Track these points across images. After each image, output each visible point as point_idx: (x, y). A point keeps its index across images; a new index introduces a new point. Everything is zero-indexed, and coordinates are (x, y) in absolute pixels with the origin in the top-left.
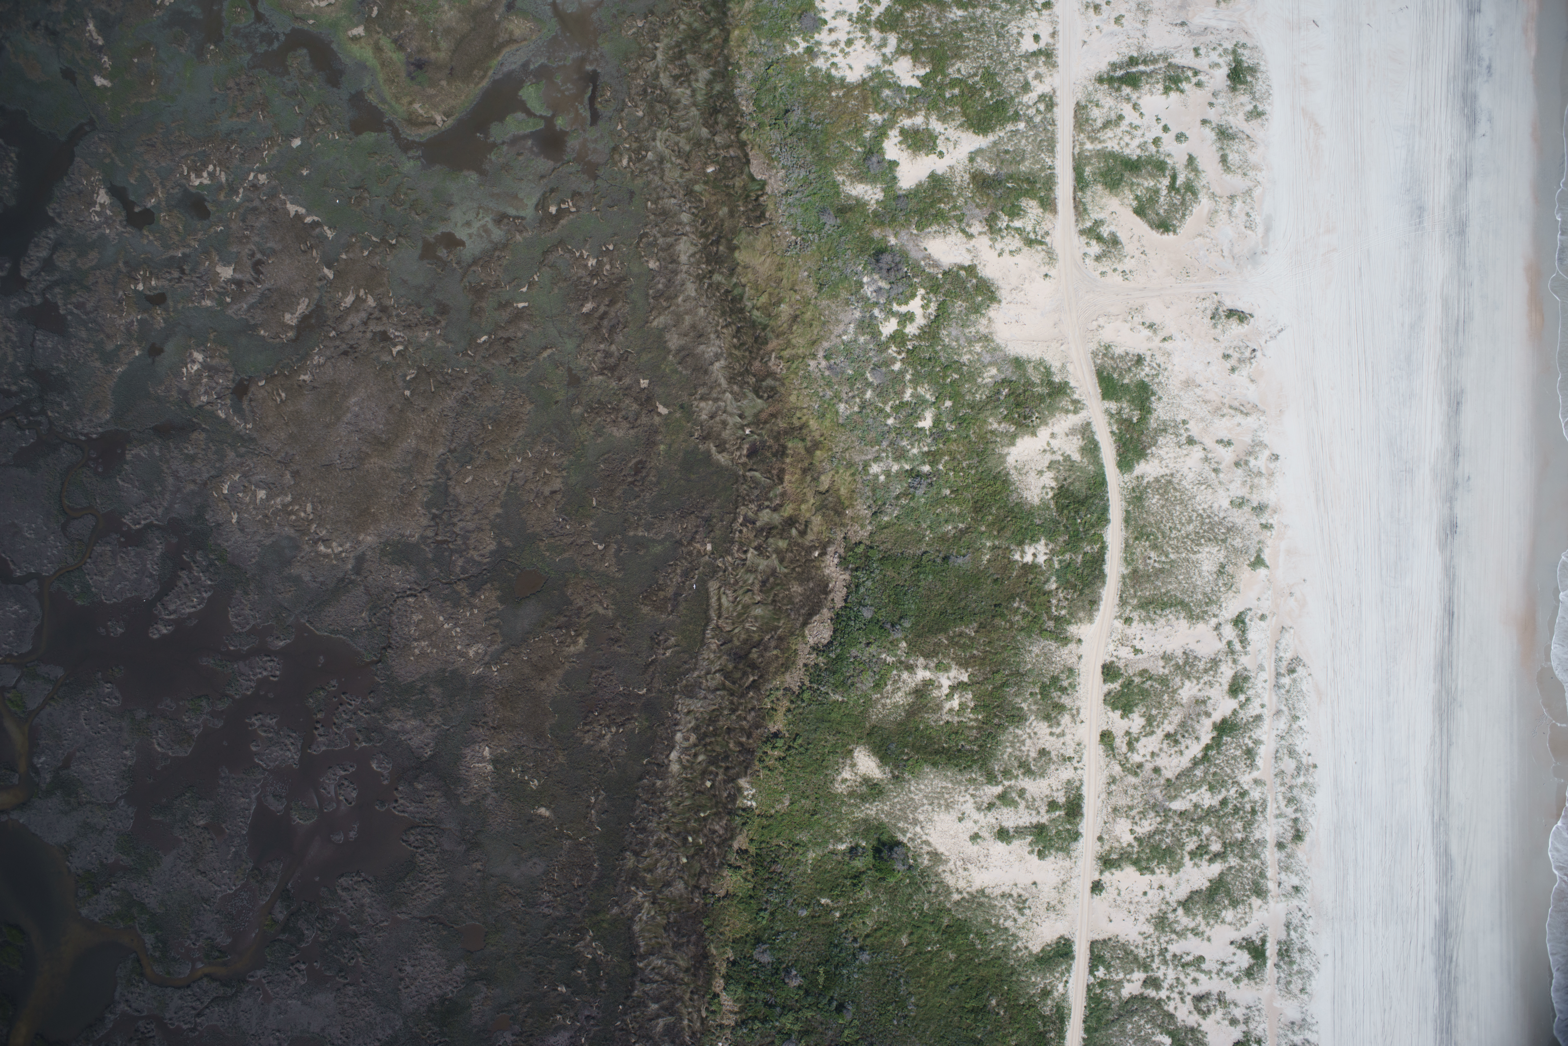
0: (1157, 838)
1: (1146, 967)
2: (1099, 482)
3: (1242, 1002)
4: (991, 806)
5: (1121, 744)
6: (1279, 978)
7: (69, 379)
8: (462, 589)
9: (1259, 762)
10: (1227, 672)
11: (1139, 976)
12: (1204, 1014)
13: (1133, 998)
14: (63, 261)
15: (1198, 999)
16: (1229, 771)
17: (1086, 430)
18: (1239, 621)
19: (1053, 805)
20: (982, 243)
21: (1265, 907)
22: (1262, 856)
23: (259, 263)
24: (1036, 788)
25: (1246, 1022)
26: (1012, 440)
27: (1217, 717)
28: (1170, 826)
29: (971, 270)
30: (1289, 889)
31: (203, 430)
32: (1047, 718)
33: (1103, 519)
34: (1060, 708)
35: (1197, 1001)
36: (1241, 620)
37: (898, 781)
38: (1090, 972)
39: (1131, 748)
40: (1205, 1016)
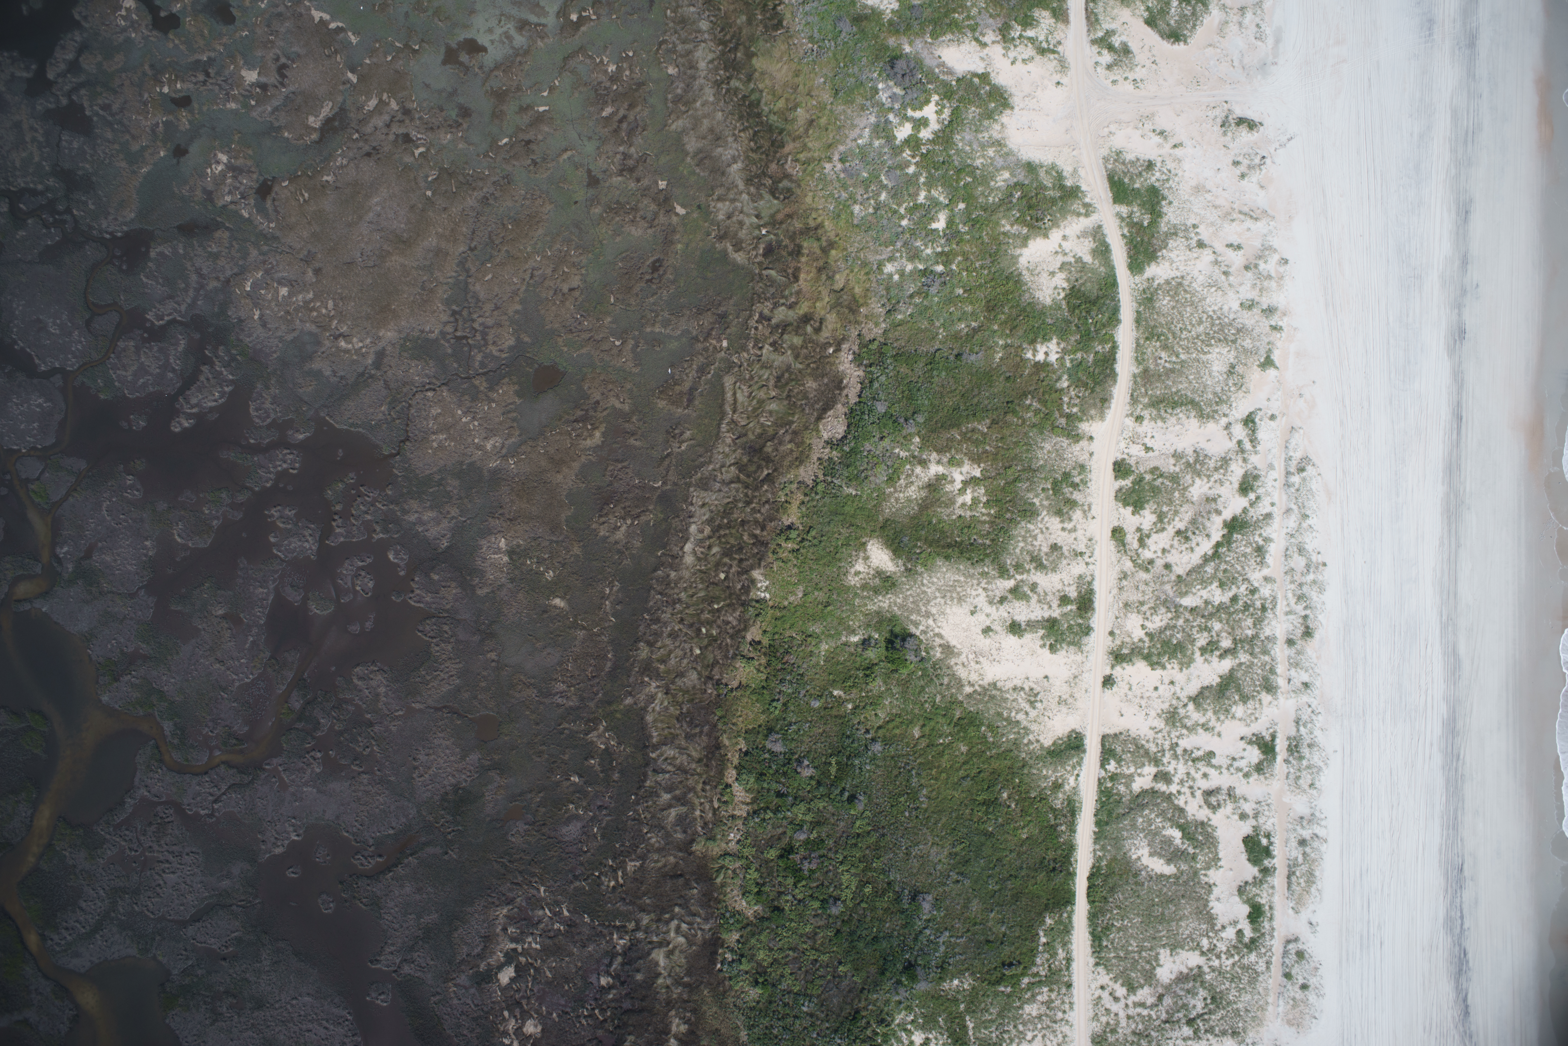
0: (1168, 633)
1: (1157, 762)
2: (1110, 284)
3: (1252, 797)
4: (1002, 600)
5: (1132, 539)
6: (1288, 773)
7: (94, 179)
8: (481, 383)
9: (1269, 559)
10: (1237, 471)
11: (1150, 770)
12: (1214, 808)
13: (1144, 792)
14: (89, 63)
15: (1208, 793)
16: (1239, 568)
17: (1097, 234)
18: (1249, 421)
19: (1064, 600)
20: (996, 51)
21: (1275, 703)
22: (1272, 653)
23: (284, 66)
24: (1048, 582)
25: (1256, 817)
26: (1025, 241)
27: (1227, 515)
28: (1181, 622)
29: (984, 77)
30: (1299, 685)
31: (227, 229)
32: (1059, 513)
33: (1114, 319)
34: (1072, 504)
35: (1207, 795)
36: (1251, 420)
37: (910, 574)
38: (1101, 765)
39: (1142, 544)
40: (1215, 811)
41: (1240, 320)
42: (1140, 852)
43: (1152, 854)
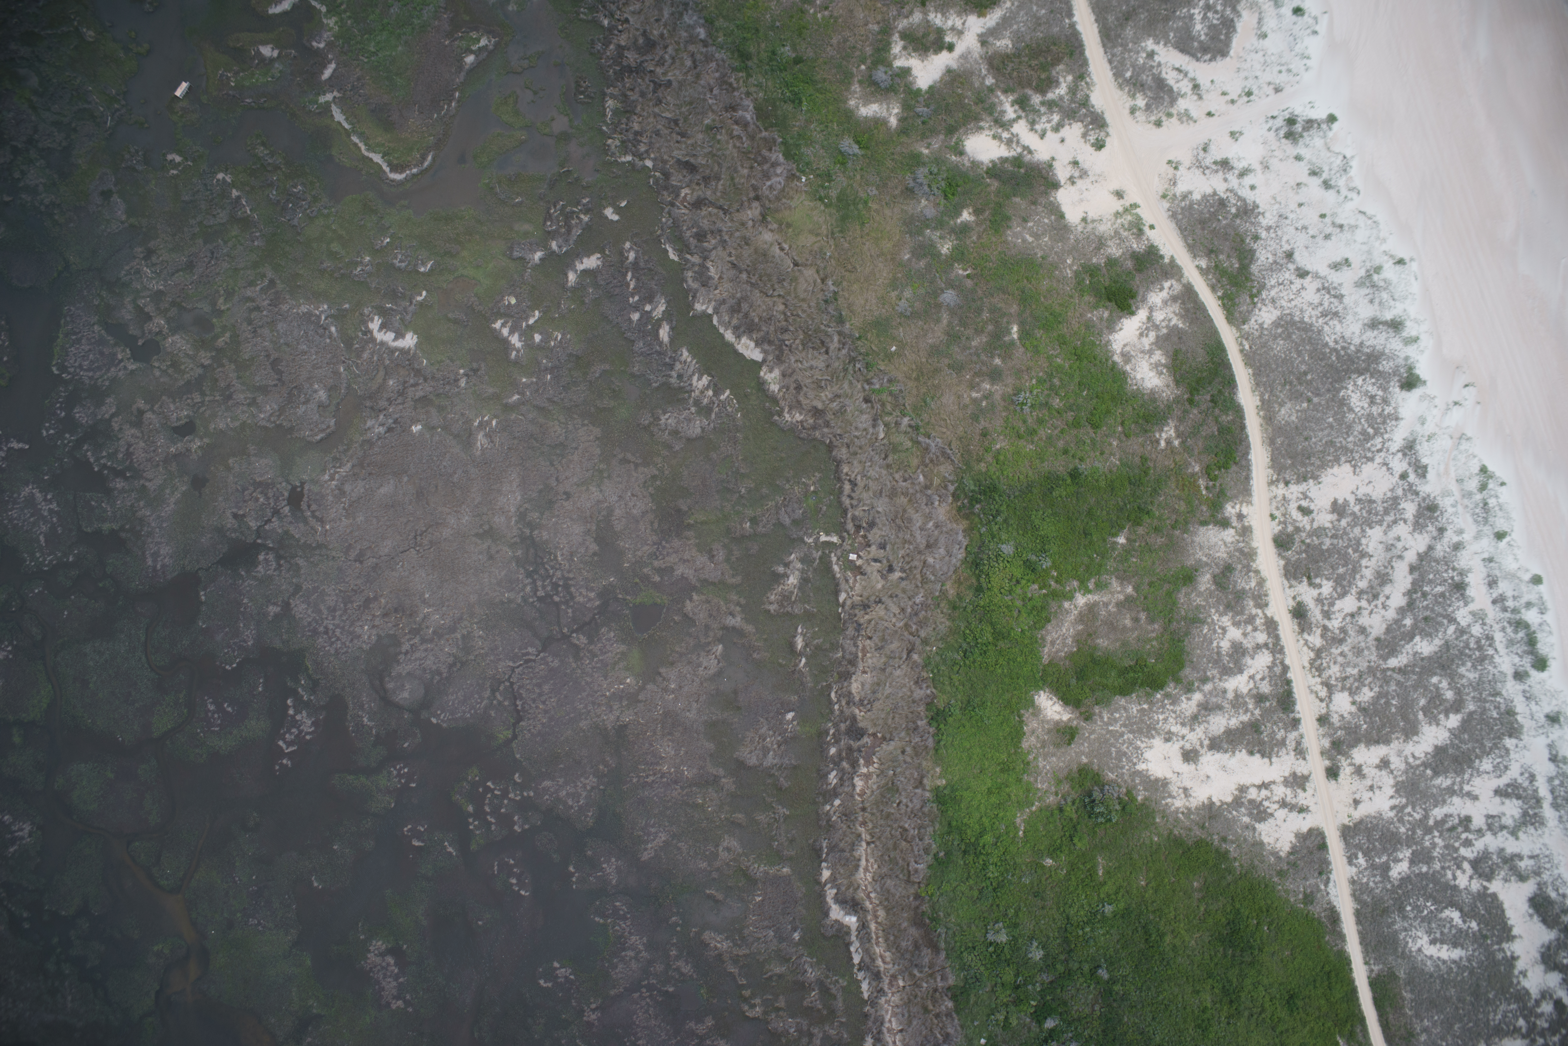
0: (1383, 701)
2: (1216, 345)
3: (1526, 852)
4: (1195, 718)
5: (1315, 613)
6: (1560, 817)
9: (1470, 592)
10: (1410, 508)
11: (1405, 853)
13: (1405, 880)
16: (1441, 610)
17: (1186, 295)
19: (1260, 698)
20: (1021, 128)
21: (1521, 744)
22: (1504, 692)
24: (1238, 683)
25: (1537, 874)
26: (1111, 326)
27: (1411, 557)
28: (1393, 687)
29: (1017, 160)
30: (1545, 719)
32: (1229, 607)
33: (1231, 383)
34: (1241, 595)
35: (1476, 864)
36: (1409, 448)
37: (1088, 717)
38: (1350, 863)
39: (1327, 615)
40: (1489, 878)
41: (1368, 344)
42: (1419, 943)
43: (1433, 942)
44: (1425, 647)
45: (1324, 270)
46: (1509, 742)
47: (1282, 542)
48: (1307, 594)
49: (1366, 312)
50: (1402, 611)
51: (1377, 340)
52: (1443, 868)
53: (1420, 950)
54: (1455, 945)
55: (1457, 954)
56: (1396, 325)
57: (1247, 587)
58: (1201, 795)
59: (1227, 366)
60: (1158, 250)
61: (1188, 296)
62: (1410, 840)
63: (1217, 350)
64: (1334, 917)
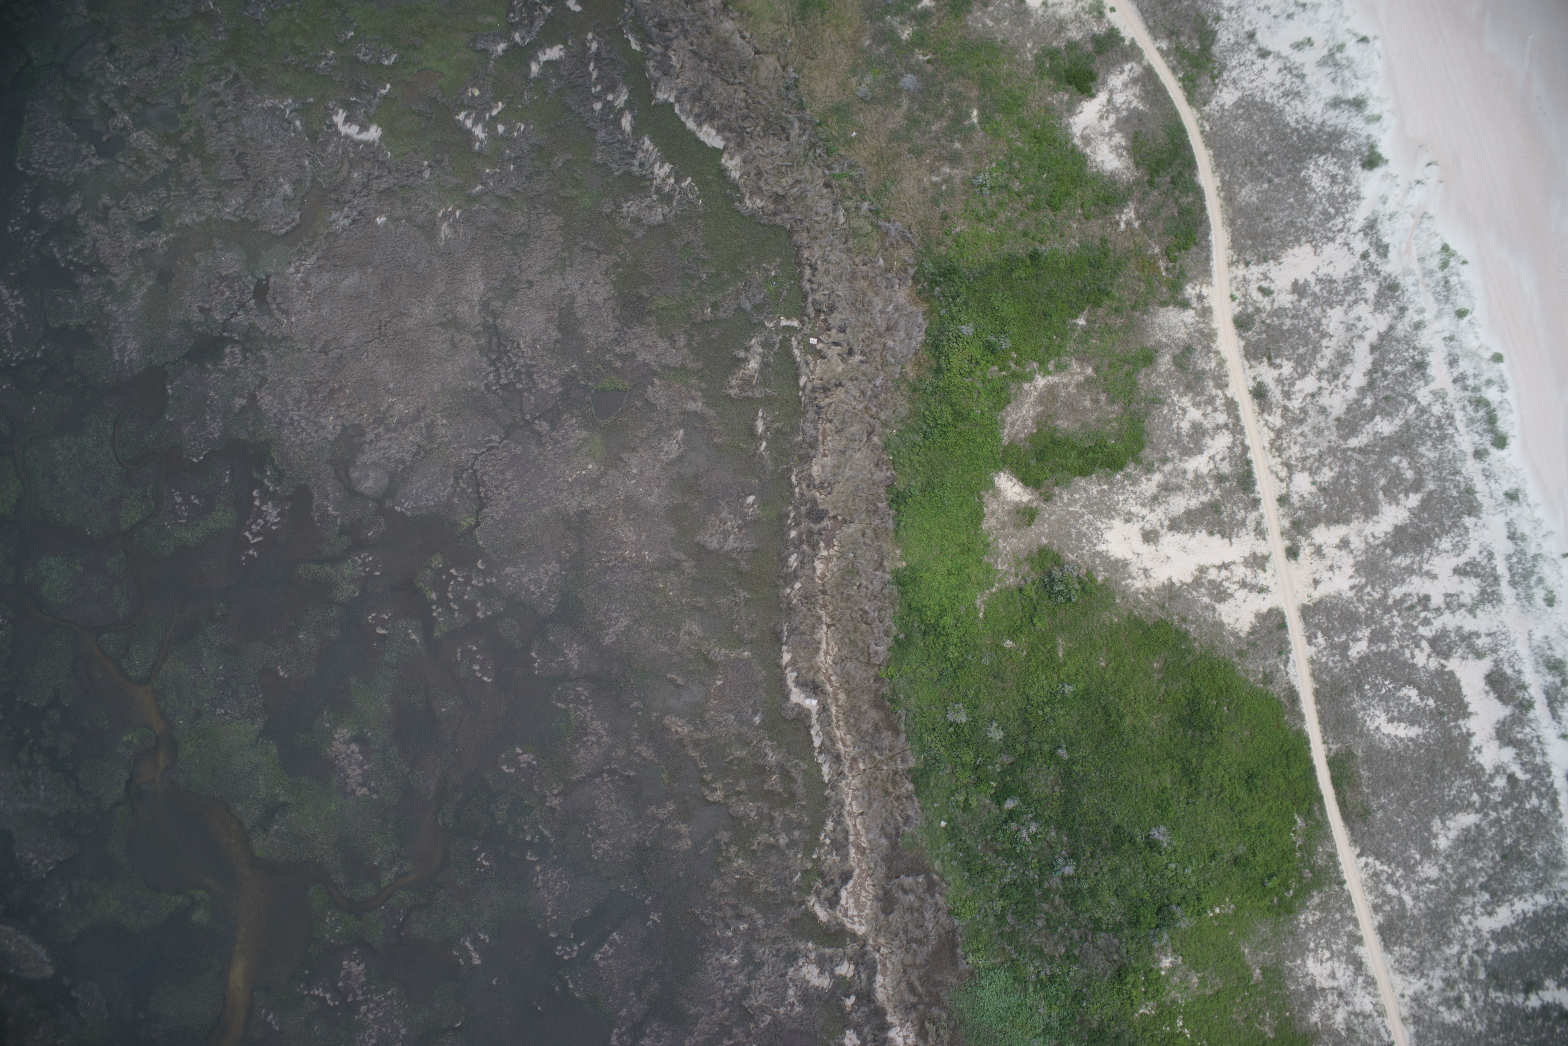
0: (1343, 481)
2: (1175, 128)
3: (1483, 630)
4: (1155, 499)
5: (1275, 393)
6: (1518, 594)
9: (1431, 371)
10: (1371, 288)
11: (1364, 633)
12: (1445, 653)
13: (1364, 659)
15: (1435, 640)
16: (1401, 390)
17: (1147, 77)
19: (1220, 479)
21: (1480, 523)
22: (1463, 471)
24: (1198, 464)
25: (1494, 651)
26: (1071, 109)
27: (1372, 336)
28: (1353, 467)
30: (1502, 498)
32: (1189, 388)
33: (1191, 164)
34: (1200, 375)
35: (1433, 642)
36: (1370, 227)
37: (1048, 498)
38: (1310, 642)
39: (1287, 395)
40: (1447, 656)
41: (1329, 123)
42: (1377, 721)
43: (1391, 720)
44: (1385, 427)
45: (1286, 51)
46: (1468, 521)
47: (1242, 323)
48: (1267, 374)
49: (1329, 91)
50: (1362, 391)
51: (1338, 119)
52: (1401, 647)
53: (1377, 728)
54: (1412, 723)
55: (1414, 731)
56: (1358, 104)
57: (1208, 368)
58: (1161, 576)
59: (1187, 147)
60: (1119, 33)
61: (1149, 78)
62: (1369, 620)
63: (1178, 132)
64: (1293, 697)
